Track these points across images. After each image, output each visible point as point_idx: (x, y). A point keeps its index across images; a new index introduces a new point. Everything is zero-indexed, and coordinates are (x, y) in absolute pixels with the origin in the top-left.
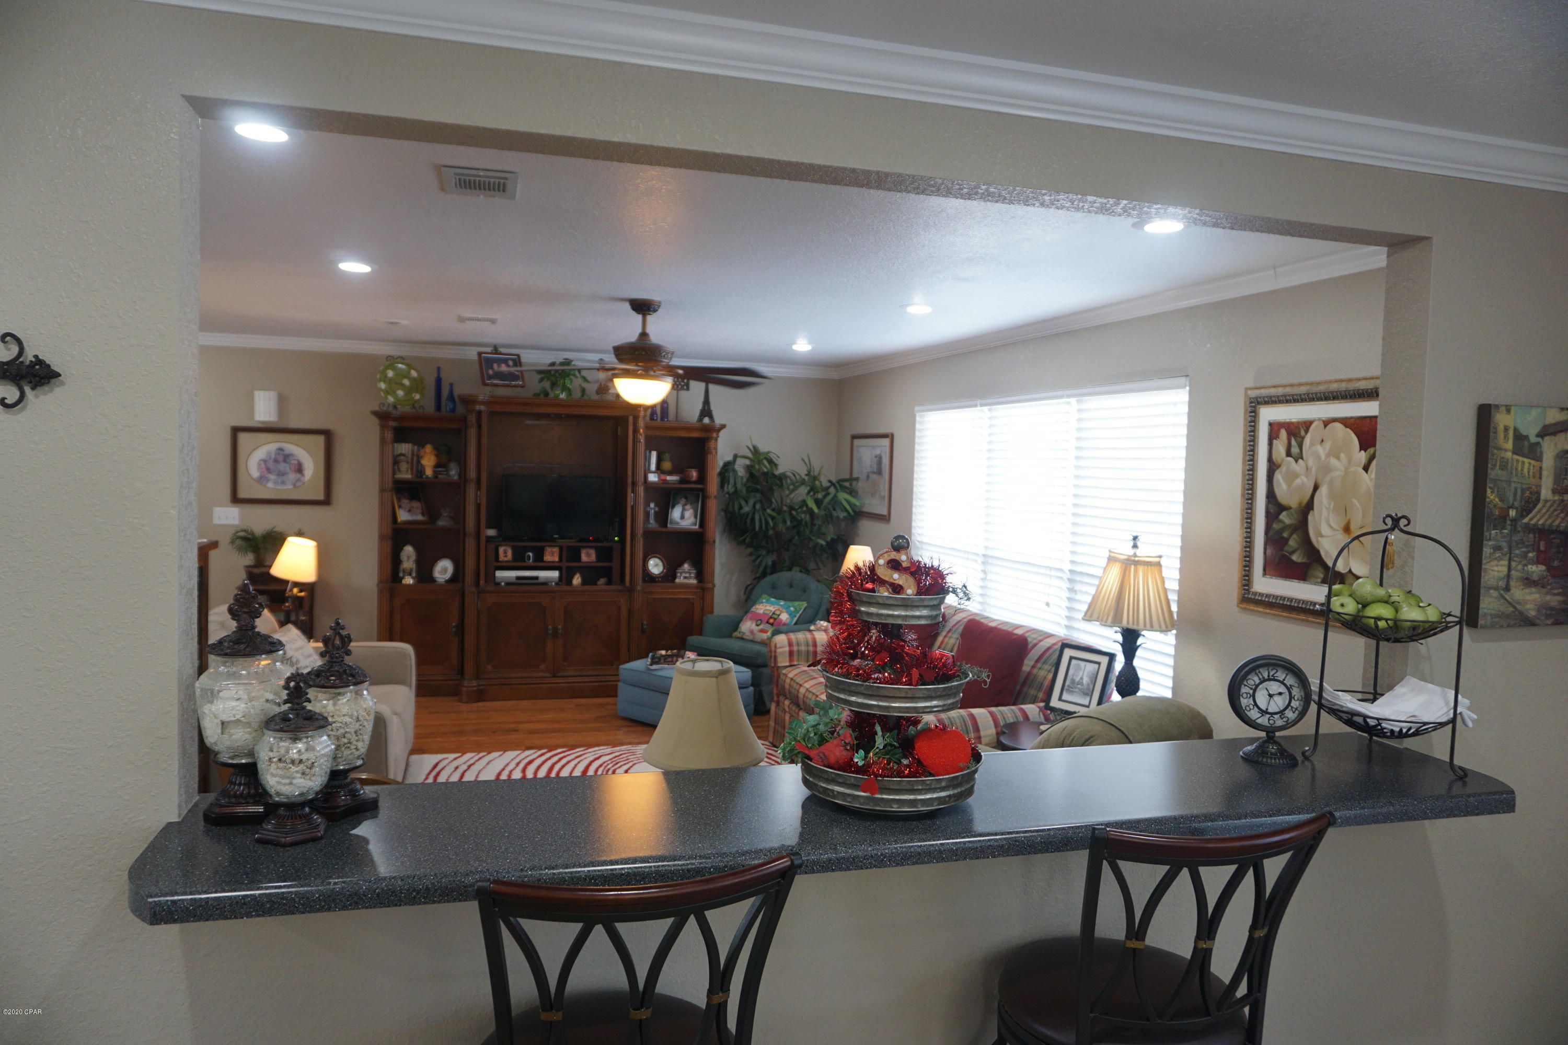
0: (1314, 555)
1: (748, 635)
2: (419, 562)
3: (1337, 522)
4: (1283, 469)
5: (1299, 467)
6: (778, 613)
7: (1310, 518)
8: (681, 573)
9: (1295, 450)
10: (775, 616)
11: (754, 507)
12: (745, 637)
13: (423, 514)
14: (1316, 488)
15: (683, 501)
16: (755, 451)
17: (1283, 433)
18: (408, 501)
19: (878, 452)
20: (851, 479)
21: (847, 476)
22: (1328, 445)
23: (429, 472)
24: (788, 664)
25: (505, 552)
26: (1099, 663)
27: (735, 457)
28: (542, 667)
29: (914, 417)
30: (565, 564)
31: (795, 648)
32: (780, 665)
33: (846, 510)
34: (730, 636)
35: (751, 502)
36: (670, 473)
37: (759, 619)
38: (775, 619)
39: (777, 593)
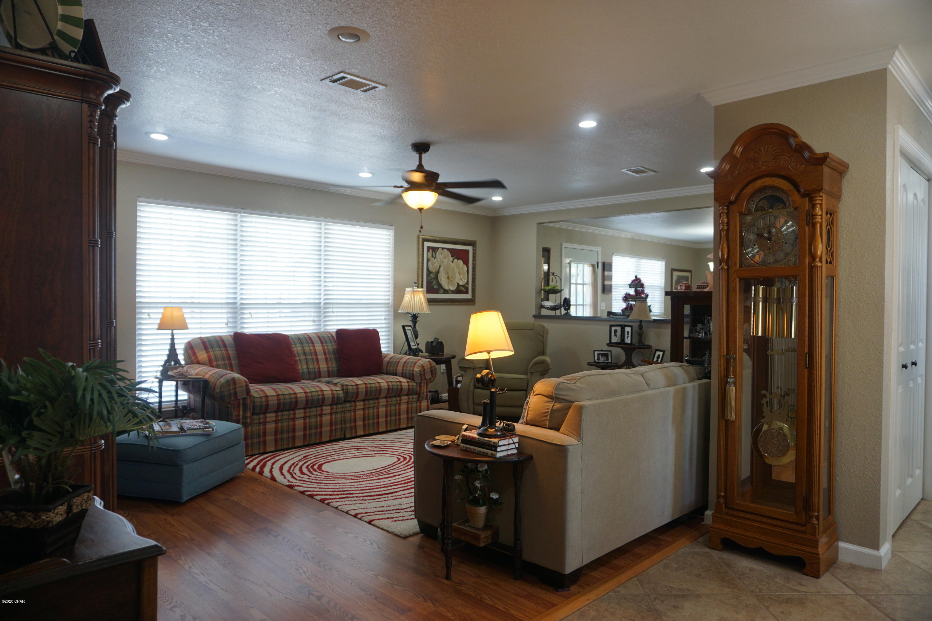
0: (440, 286)
3: (445, 276)
4: (431, 261)
5: (435, 261)
7: (439, 275)
9: (434, 256)
14: (440, 267)
17: (431, 250)
22: (443, 255)
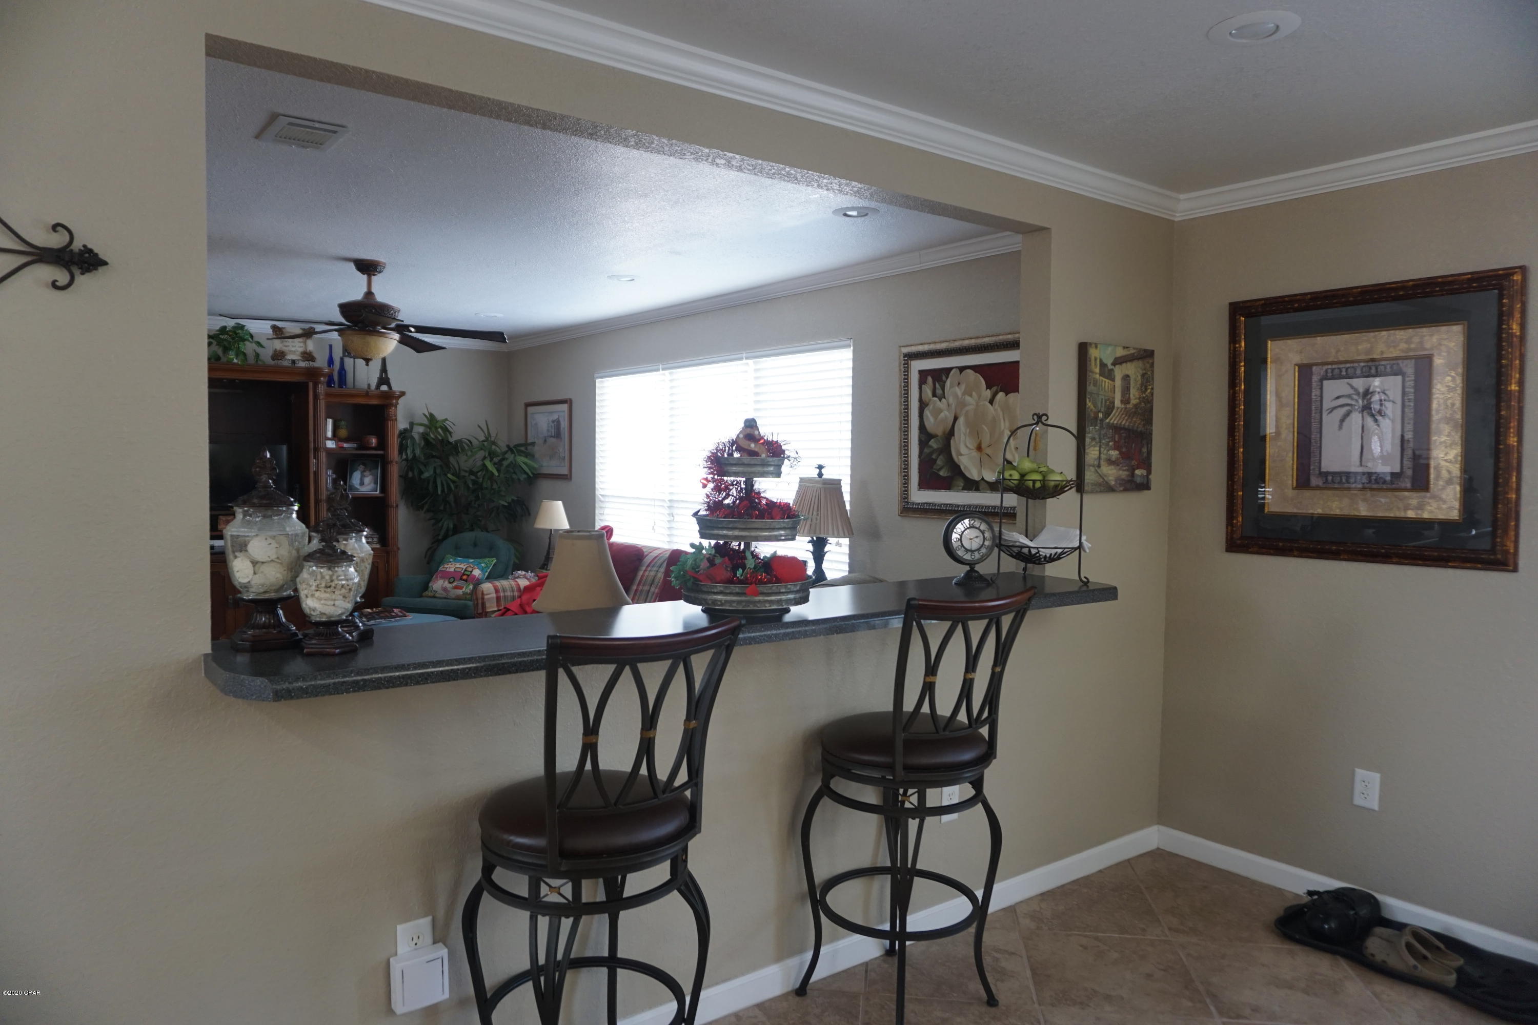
0: (956, 470)
1: (441, 593)
3: (972, 444)
4: (931, 407)
5: (942, 405)
6: (470, 569)
7: (952, 441)
9: (939, 392)
10: (466, 573)
11: (435, 472)
12: (437, 595)
14: (956, 419)
15: (362, 467)
16: (432, 418)
17: (930, 379)
19: (555, 417)
20: (527, 444)
21: (522, 442)
22: (963, 387)
24: (496, 609)
27: (412, 424)
29: (594, 383)
31: (502, 594)
32: (488, 610)
33: (526, 473)
34: (421, 596)
35: (431, 467)
36: (347, 440)
37: (451, 577)
38: (468, 576)
39: (460, 552)
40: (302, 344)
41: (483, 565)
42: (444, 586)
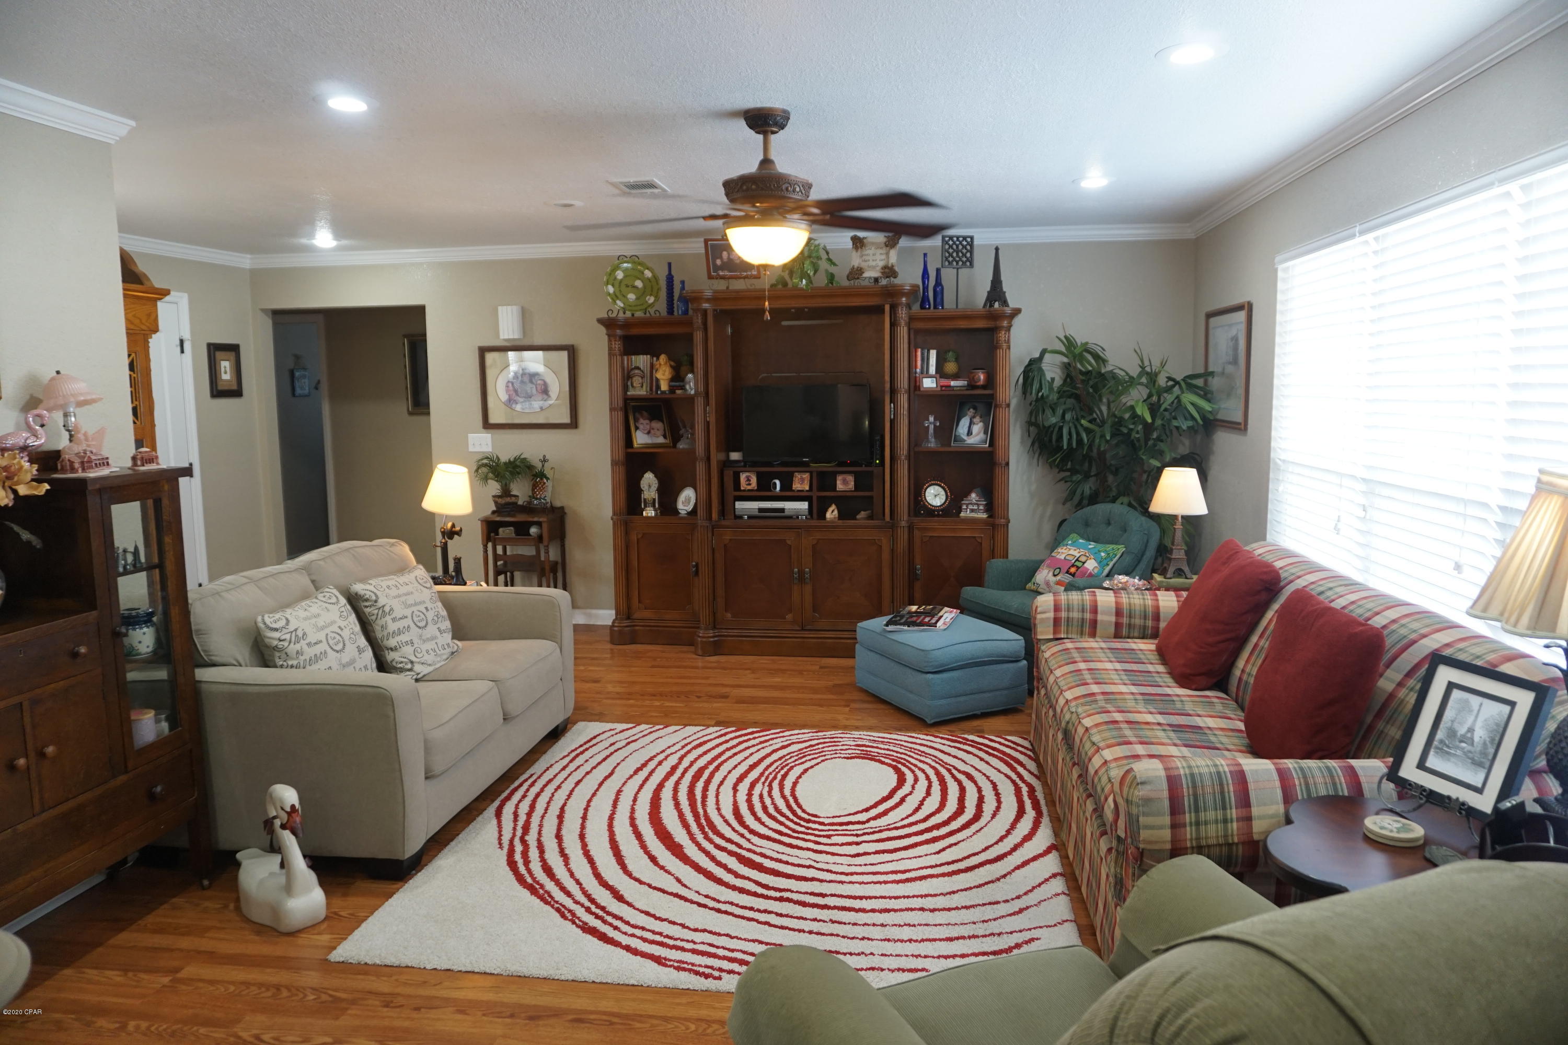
1: (1043, 588)
2: (660, 490)
6: (1083, 559)
8: (967, 505)
10: (1078, 564)
11: (1063, 417)
12: (1040, 589)
13: (665, 437)
15: (971, 412)
16: (1069, 342)
18: (647, 421)
19: (1233, 332)
20: (1207, 374)
21: (1201, 370)
23: (664, 387)
24: (1051, 637)
25: (748, 479)
26: (1512, 704)
27: (1044, 352)
28: (789, 617)
29: (1276, 270)
30: (815, 494)
31: (1063, 614)
32: (1039, 637)
33: (1193, 418)
34: (1019, 589)
35: (1059, 411)
36: (955, 377)
37: (1058, 567)
38: (1078, 568)
39: (1091, 533)
40: (883, 257)
41: (1103, 554)
42: (1047, 579)
